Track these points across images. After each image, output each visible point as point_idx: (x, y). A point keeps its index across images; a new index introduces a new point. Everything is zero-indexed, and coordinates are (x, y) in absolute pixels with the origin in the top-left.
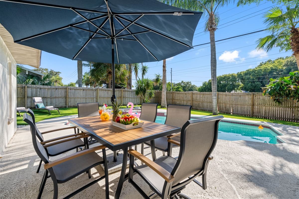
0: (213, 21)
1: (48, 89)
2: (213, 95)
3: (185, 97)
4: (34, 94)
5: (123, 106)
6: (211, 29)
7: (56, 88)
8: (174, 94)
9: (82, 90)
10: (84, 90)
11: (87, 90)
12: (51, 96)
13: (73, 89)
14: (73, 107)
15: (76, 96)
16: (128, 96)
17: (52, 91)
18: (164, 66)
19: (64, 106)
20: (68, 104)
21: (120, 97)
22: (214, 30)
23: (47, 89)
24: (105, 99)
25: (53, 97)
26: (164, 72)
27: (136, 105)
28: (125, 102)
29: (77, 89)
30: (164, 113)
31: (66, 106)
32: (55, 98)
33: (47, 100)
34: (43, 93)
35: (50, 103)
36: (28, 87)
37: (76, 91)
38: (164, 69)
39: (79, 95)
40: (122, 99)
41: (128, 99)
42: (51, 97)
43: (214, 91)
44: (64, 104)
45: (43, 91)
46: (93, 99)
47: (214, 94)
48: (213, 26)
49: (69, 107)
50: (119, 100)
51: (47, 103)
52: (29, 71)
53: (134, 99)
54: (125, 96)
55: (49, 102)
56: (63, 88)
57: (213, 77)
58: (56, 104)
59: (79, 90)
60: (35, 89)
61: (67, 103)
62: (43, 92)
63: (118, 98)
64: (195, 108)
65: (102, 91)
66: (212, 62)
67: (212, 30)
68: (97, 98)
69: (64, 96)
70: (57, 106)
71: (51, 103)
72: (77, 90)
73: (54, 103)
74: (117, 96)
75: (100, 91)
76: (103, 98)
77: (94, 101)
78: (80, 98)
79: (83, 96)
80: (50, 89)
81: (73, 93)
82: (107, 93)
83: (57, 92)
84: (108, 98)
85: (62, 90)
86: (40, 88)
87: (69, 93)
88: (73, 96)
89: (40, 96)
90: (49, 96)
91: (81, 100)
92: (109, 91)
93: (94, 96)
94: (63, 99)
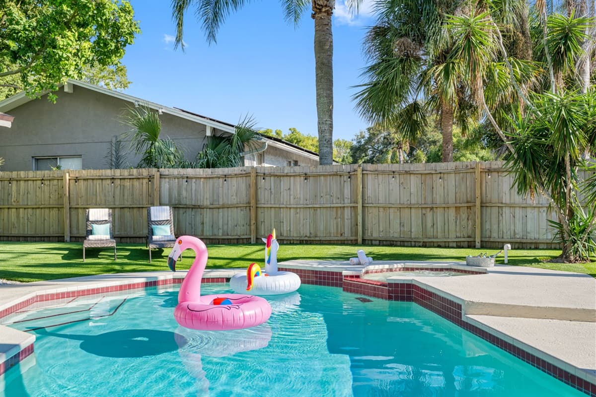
1: (206, 178)
4: (173, 196)
5: (480, 248)
9: (299, 176)
10: (306, 176)
11: (320, 176)
12: (213, 201)
13: (271, 175)
15: (282, 200)
17: (216, 184)
19: (245, 237)
21: (467, 202)
23: (202, 180)
24: (392, 210)
25: (218, 206)
28: (495, 227)
29: (283, 176)
31: (251, 239)
32: (223, 207)
33: (202, 216)
34: (193, 192)
35: (211, 224)
36: (161, 175)
39: (292, 197)
40: (477, 213)
41: (519, 212)
42: (211, 206)
45: (193, 184)
46: (339, 212)
49: (258, 242)
50: (464, 216)
51: (203, 223)
54: (495, 199)
55: (208, 224)
58: (225, 227)
59: (292, 178)
60: (176, 180)
61: (253, 227)
62: (194, 188)
63: (457, 208)
65: (380, 177)
68: (355, 209)
69: (245, 199)
70: (228, 235)
71: (212, 226)
72: (285, 178)
73: (221, 227)
74: (451, 199)
75: (370, 177)
76: (381, 210)
77: (343, 219)
78: (294, 208)
79: (305, 202)
80: (210, 178)
81: (273, 193)
82: (401, 184)
83: (228, 189)
84: (407, 211)
85: (240, 180)
86: (187, 177)
87: (259, 190)
88: (272, 203)
89: (188, 203)
90: (207, 203)
91: (298, 215)
92: (412, 176)
93: (346, 201)
94: (242, 212)
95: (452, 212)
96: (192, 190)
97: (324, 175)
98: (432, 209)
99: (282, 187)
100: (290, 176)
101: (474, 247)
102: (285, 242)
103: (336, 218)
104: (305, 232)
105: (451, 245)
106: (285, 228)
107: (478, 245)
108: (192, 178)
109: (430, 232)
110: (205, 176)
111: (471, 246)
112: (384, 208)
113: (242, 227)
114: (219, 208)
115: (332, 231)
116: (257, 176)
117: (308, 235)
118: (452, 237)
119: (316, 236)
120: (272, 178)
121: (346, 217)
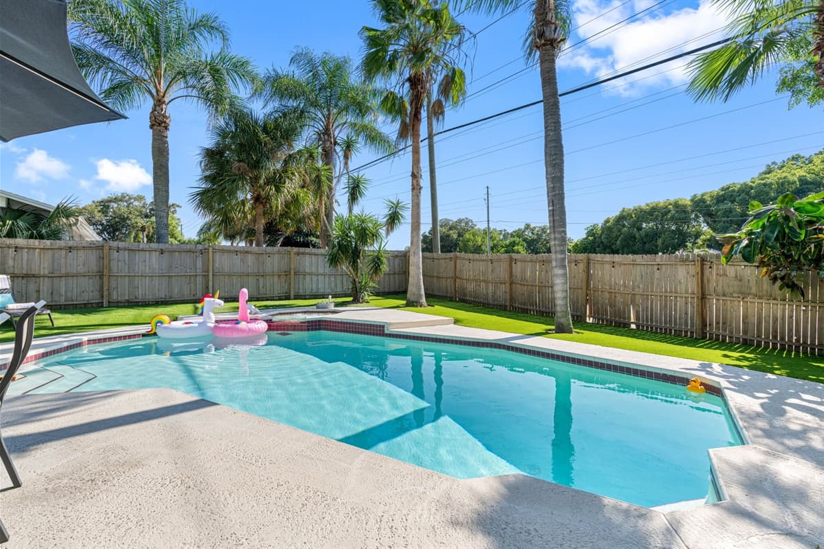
0: (549, 16)
1: (43, 249)
2: (554, 264)
3: (490, 270)
5: (295, 299)
6: (543, 41)
7: (70, 248)
8: (458, 261)
9: (156, 251)
10: (162, 252)
11: (175, 251)
12: (53, 270)
13: (125, 249)
14: (126, 304)
15: (137, 269)
16: (314, 270)
17: (56, 255)
18: (416, 174)
19: (97, 301)
20: (109, 294)
21: (285, 272)
22: (552, 44)
23: (37, 250)
24: (235, 277)
25: (59, 275)
26: (415, 191)
27: (327, 298)
28: (301, 286)
29: (138, 250)
30: (383, 326)
31: (103, 303)
32: (67, 276)
33: (37, 285)
34: (25, 262)
37: (135, 255)
38: (415, 182)
39: (147, 268)
40: (292, 279)
41: (314, 278)
42: (50, 275)
43: (558, 248)
44: (97, 294)
45: (25, 254)
46: (192, 279)
47: (556, 260)
48: (547, 34)
49: (112, 304)
50: (283, 280)
51: (39, 291)
52: (9, 199)
53: (333, 279)
54: (301, 270)
55: (45, 291)
56: (93, 246)
57: (551, 204)
58: (69, 294)
59: (148, 253)
61: (105, 293)
62: (25, 258)
63: (279, 276)
64: (519, 306)
65: (226, 254)
66: (548, 151)
67: (544, 45)
68: (206, 277)
69: (95, 269)
70: (73, 301)
71: (52, 293)
72: (141, 253)
73: (63, 293)
74: (276, 270)
75: (218, 253)
76: (227, 277)
77: (196, 285)
78: (149, 276)
79: (160, 272)
80: (48, 249)
81: (127, 263)
82: (242, 260)
83: (73, 259)
84: (246, 277)
85: (89, 252)
86: (16, 247)
87: (112, 261)
88: (127, 271)
89: (16, 272)
90: (45, 271)
91: (153, 282)
92: (249, 255)
93: (198, 270)
94: (91, 280)
95: (276, 278)
96: (22, 259)
97: (179, 252)
98: (263, 276)
99: (137, 258)
100: (146, 251)
101: (289, 299)
102: (140, 304)
103: (189, 283)
104: (162, 294)
105: (275, 298)
106: (140, 292)
107: (292, 297)
108: (23, 248)
109: (262, 291)
110: (42, 247)
111: (288, 298)
112: (229, 276)
113: (91, 294)
114: (61, 277)
115: (186, 293)
116: (110, 249)
117: (164, 297)
118: (276, 294)
119: (171, 298)
120: (126, 252)
121: (198, 282)
